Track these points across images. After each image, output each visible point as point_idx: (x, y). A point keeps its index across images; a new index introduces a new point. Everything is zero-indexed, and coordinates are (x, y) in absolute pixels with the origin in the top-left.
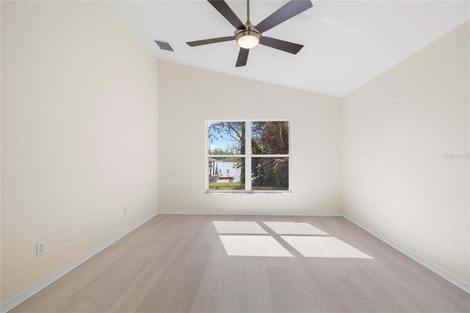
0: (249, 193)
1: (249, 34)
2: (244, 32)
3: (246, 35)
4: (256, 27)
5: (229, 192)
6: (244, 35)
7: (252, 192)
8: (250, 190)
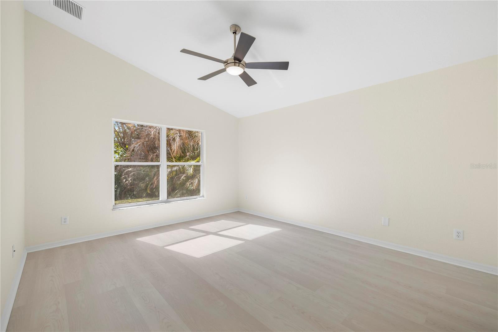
0: (166, 202)
1: (239, 66)
2: (236, 63)
3: (236, 66)
4: (246, 63)
5: (142, 204)
6: (235, 65)
7: (168, 201)
8: (166, 200)
